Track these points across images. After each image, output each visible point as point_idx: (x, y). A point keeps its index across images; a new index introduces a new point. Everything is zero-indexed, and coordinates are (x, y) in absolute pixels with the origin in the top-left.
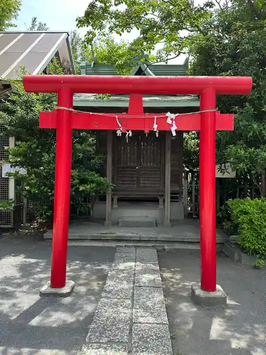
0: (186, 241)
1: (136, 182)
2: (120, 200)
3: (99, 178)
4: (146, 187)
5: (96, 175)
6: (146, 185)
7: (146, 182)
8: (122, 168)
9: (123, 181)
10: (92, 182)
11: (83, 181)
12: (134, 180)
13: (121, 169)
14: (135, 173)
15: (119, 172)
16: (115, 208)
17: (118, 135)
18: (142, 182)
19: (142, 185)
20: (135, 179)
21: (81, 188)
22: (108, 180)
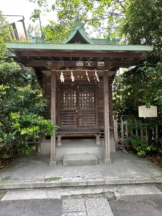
0: (134, 183)
1: (76, 123)
2: (63, 138)
3: (42, 121)
4: (84, 126)
5: (39, 118)
6: (84, 125)
7: (84, 122)
8: (65, 111)
9: (65, 122)
10: (36, 125)
11: (26, 125)
12: (75, 122)
13: (63, 113)
14: (75, 115)
15: (62, 115)
16: (59, 147)
17: (61, 81)
18: (80, 122)
19: (81, 125)
20: (75, 120)
21: (23, 132)
22: (52, 122)
